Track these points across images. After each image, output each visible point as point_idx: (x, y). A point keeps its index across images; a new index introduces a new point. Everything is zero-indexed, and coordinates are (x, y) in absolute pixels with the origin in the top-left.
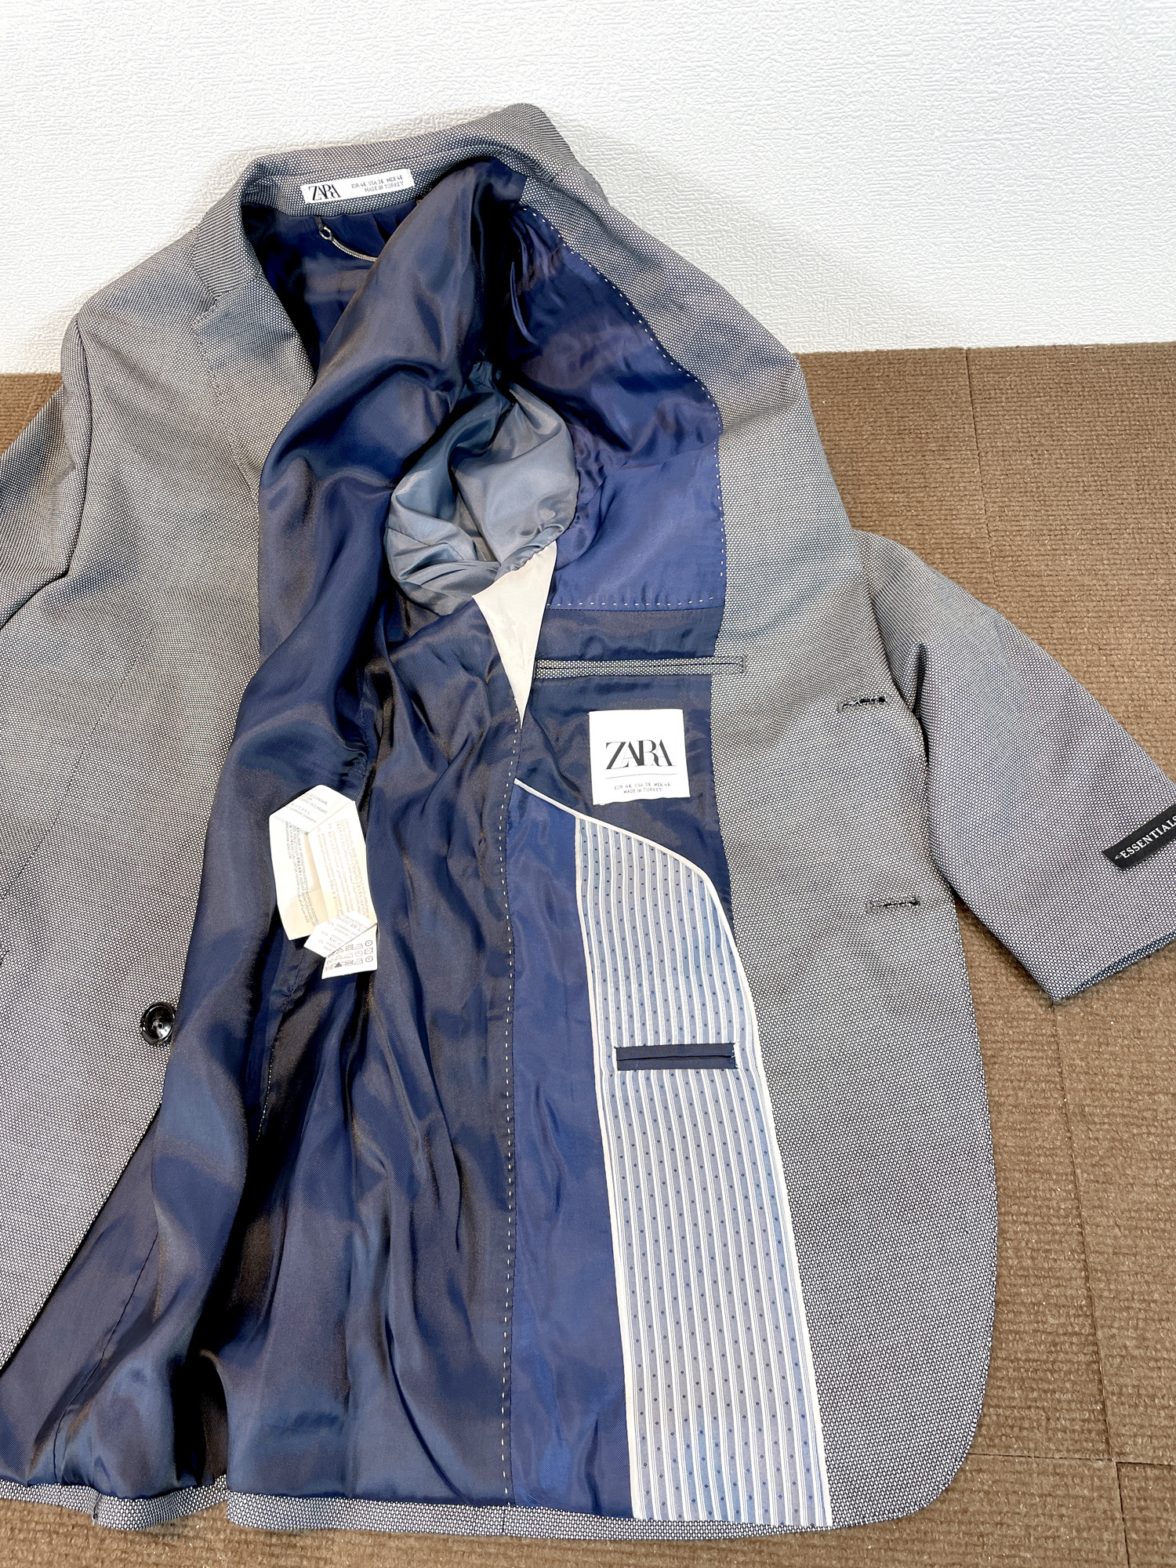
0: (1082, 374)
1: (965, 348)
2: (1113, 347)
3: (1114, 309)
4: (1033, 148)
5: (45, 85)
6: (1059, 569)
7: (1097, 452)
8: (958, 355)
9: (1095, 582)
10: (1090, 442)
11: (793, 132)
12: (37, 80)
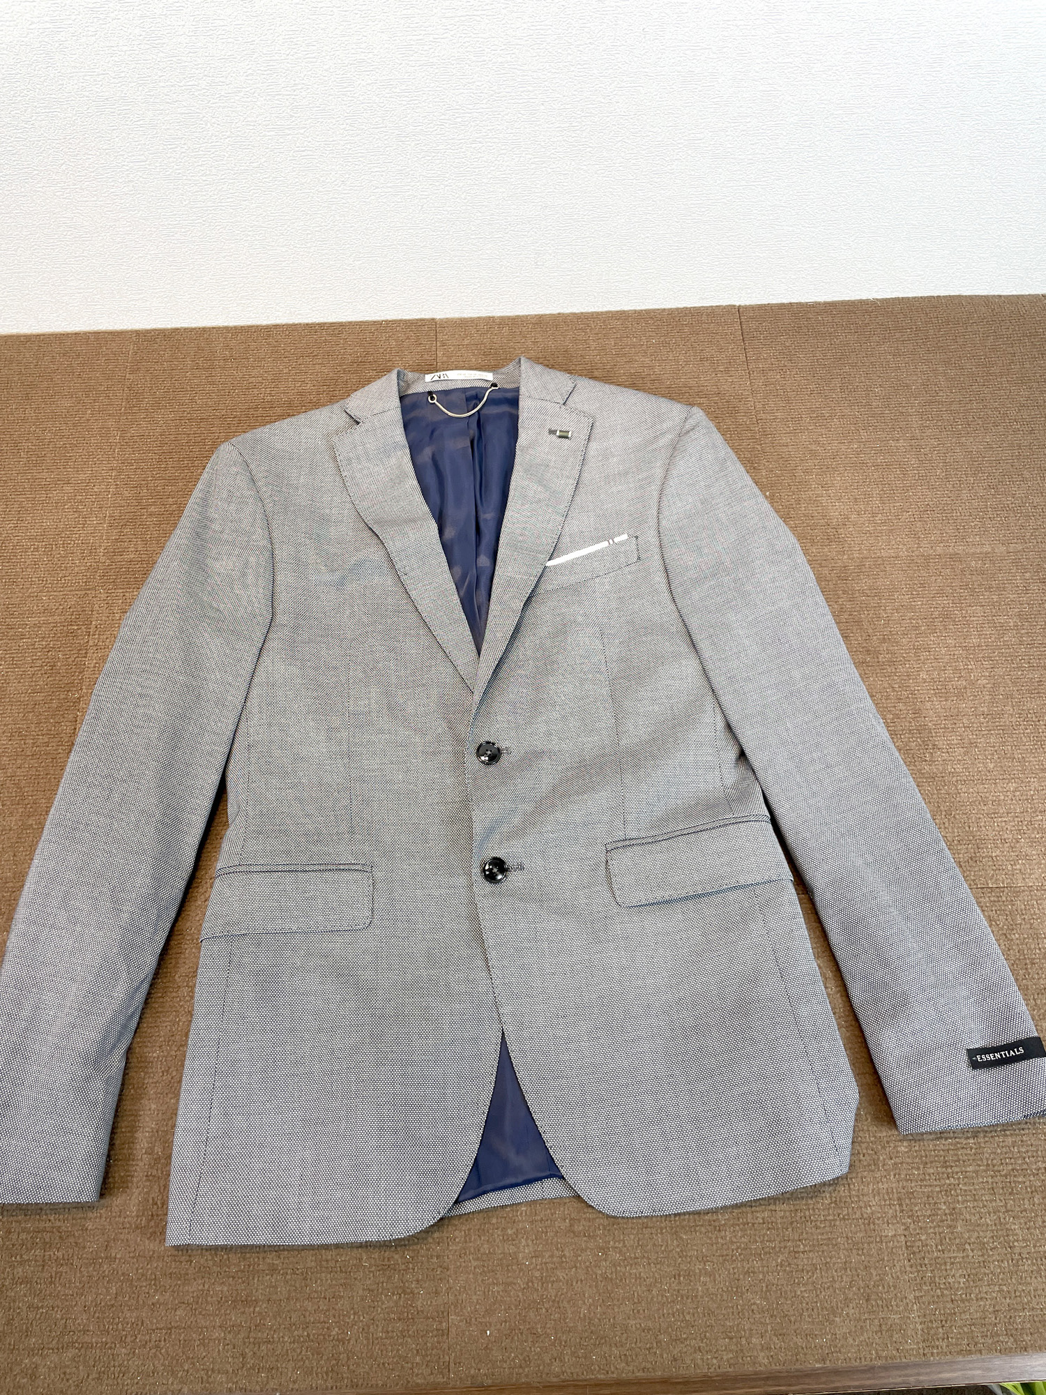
0: (807, 321)
1: (737, 305)
2: (825, 303)
3: (825, 281)
4: (774, 190)
5: (171, 150)
6: (798, 441)
7: (818, 369)
8: (733, 310)
9: (818, 448)
10: (813, 364)
11: (634, 181)
12: (165, 147)
